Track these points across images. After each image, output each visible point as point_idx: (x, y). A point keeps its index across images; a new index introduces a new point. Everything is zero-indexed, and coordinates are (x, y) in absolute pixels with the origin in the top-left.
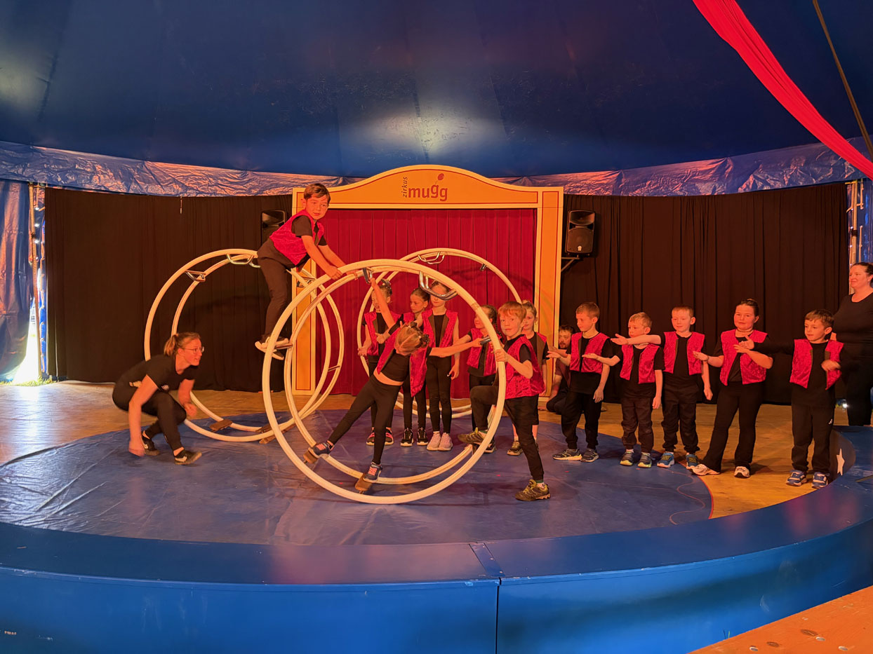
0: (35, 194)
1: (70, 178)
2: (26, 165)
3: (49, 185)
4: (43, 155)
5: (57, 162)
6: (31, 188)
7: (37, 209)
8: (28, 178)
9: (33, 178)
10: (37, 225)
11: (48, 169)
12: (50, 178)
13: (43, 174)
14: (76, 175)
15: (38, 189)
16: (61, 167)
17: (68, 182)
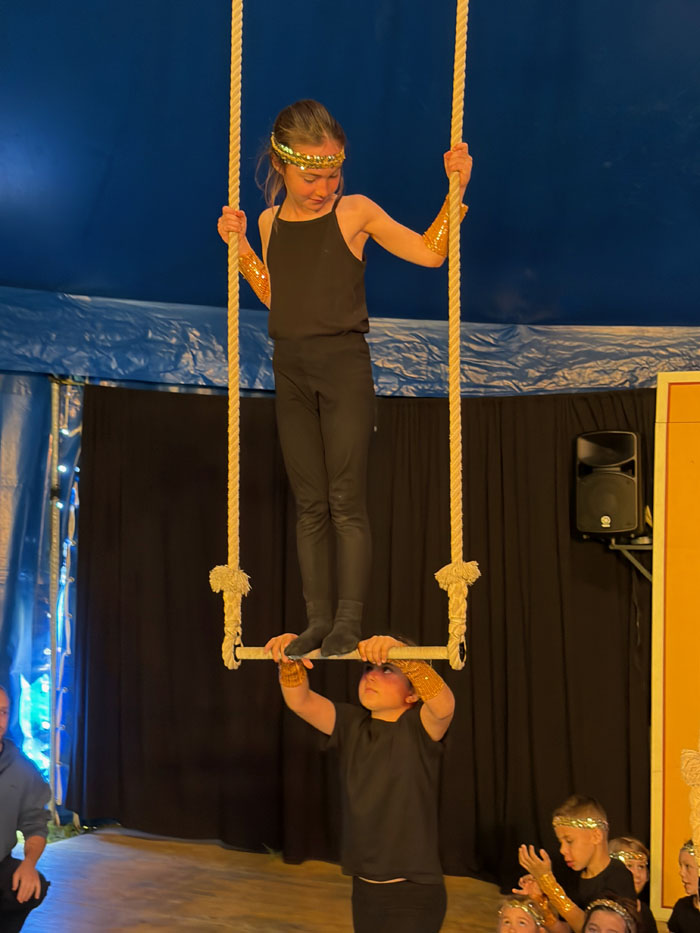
0: (62, 399)
1: (135, 360)
2: (48, 337)
3: (91, 378)
4: (82, 312)
5: (110, 327)
6: (55, 387)
7: (65, 432)
8: (52, 365)
9: (61, 364)
10: (63, 469)
11: (92, 344)
12: (95, 363)
13: (83, 354)
14: (147, 353)
15: (69, 387)
16: (118, 338)
17: (132, 369)
